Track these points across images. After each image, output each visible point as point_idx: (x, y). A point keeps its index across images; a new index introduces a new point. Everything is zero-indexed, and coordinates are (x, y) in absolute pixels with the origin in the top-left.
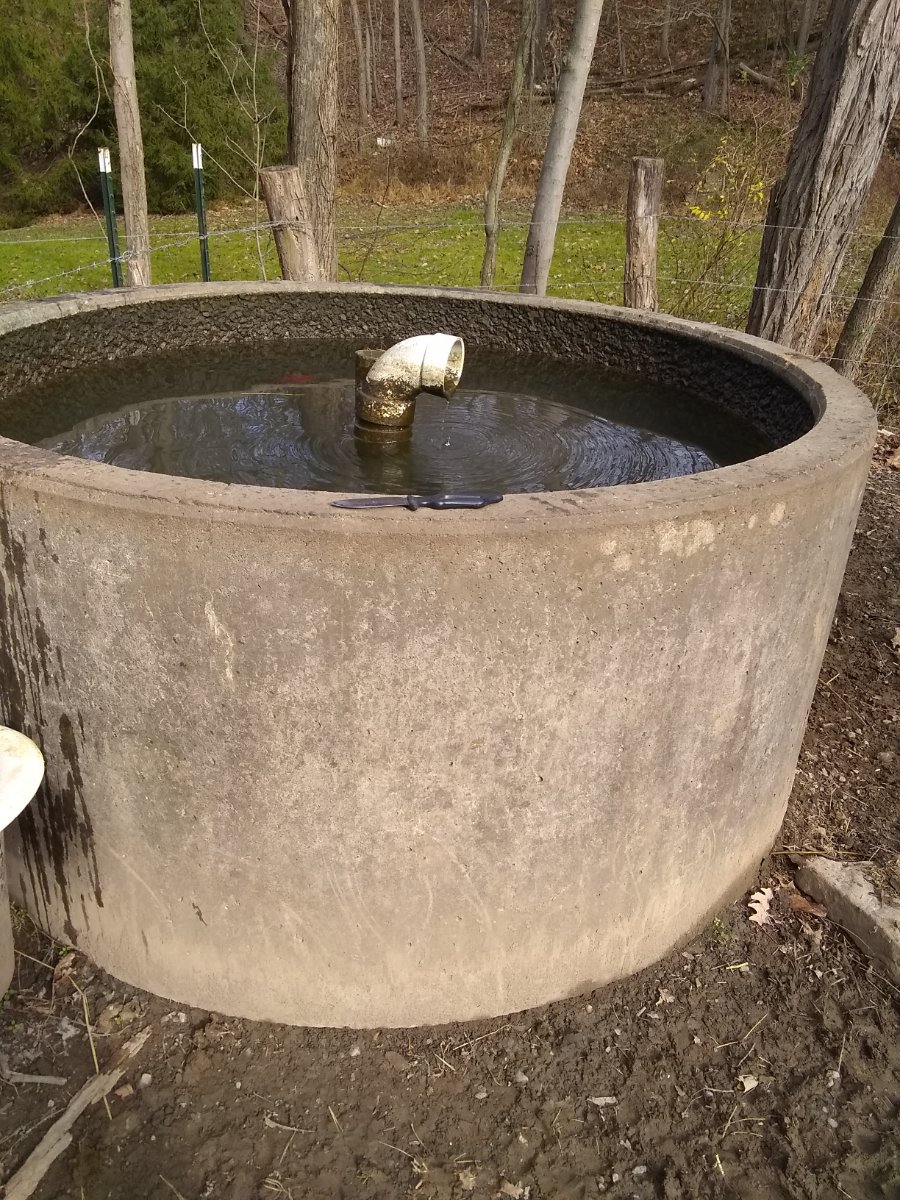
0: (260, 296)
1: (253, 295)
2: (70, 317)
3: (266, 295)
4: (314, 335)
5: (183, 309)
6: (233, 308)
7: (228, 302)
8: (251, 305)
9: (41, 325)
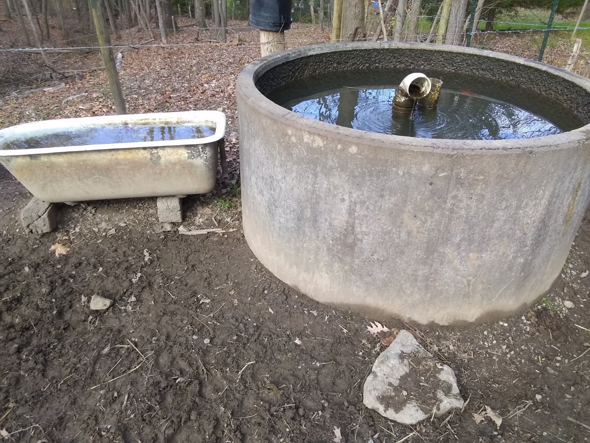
0: (470, 55)
1: (467, 54)
2: (384, 49)
3: (473, 55)
4: (488, 75)
5: (435, 54)
6: (457, 58)
7: (455, 55)
8: (465, 58)
9: (370, 50)
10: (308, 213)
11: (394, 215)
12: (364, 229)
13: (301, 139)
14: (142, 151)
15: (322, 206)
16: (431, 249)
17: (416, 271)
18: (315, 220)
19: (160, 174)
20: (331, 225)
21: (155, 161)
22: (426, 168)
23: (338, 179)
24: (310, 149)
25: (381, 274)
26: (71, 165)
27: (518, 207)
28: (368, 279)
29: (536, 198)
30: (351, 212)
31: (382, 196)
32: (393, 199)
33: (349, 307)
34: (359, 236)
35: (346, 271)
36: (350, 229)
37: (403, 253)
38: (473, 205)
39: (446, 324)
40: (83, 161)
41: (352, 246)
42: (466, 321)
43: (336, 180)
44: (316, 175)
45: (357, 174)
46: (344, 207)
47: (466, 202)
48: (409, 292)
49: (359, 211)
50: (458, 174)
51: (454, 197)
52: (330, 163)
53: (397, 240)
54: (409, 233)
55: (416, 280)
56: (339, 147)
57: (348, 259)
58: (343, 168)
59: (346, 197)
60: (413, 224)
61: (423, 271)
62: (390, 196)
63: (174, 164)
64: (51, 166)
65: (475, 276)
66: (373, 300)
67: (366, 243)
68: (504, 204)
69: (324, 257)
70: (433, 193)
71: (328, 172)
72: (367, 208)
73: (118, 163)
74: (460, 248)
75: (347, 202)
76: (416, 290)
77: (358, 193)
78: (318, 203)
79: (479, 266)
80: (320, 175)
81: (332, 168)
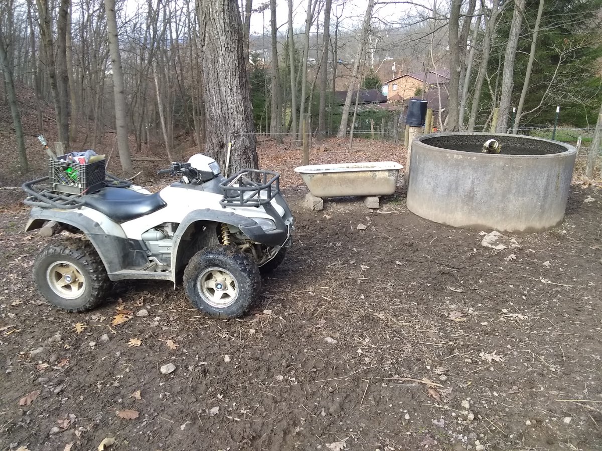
10: (454, 186)
11: (490, 182)
12: (478, 189)
13: (453, 157)
14: (370, 173)
15: (460, 182)
16: (504, 196)
17: (498, 206)
18: (457, 188)
19: (375, 184)
20: (463, 190)
21: (374, 177)
22: (501, 163)
23: (468, 170)
24: (456, 160)
25: (484, 209)
26: (339, 178)
27: (535, 179)
28: (479, 211)
29: (542, 176)
30: (473, 183)
31: (485, 175)
32: (490, 176)
33: (470, 226)
34: (476, 193)
35: (469, 209)
36: (472, 190)
37: (493, 198)
38: (519, 177)
39: (512, 231)
40: (344, 177)
41: (472, 198)
42: (520, 231)
43: (467, 171)
44: (458, 170)
45: (476, 167)
46: (470, 181)
47: (516, 176)
48: (495, 215)
49: (476, 182)
50: (513, 165)
51: (512, 174)
52: (465, 164)
53: (491, 193)
54: (496, 189)
55: (499, 210)
56: (469, 158)
57: (471, 203)
58: (470, 166)
59: (471, 177)
60: (497, 185)
61: (501, 206)
62: (488, 175)
63: (382, 179)
64: (331, 179)
65: (522, 208)
66: (481, 221)
67: (478, 196)
68: (530, 178)
69: (460, 205)
70: (504, 173)
71: (463, 168)
72: (479, 180)
73: (358, 178)
74: (515, 195)
75: (471, 179)
76: (499, 214)
77: (476, 175)
78: (458, 181)
79: (523, 204)
80: (460, 169)
81: (466, 166)
